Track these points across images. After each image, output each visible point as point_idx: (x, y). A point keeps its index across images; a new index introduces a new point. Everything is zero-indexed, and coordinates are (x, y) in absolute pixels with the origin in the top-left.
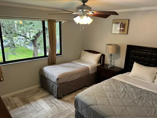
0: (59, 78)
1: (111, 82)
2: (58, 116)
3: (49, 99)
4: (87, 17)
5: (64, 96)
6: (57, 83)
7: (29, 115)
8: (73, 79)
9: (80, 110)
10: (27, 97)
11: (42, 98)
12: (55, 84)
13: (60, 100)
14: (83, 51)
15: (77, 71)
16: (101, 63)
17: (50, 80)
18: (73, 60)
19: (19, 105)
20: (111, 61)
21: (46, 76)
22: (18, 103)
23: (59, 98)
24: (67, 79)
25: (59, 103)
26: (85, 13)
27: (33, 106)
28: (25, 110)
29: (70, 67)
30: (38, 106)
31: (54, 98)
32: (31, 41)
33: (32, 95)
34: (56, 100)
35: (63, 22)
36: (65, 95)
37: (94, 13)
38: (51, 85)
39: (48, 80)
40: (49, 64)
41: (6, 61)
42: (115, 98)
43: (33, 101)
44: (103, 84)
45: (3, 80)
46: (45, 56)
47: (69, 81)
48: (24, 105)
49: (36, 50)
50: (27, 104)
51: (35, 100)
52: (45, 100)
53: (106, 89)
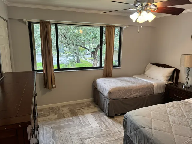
0: (112, 91)
1: (181, 105)
2: (105, 136)
3: (99, 116)
4: (148, 13)
5: (116, 115)
6: (108, 97)
7: (74, 128)
8: (129, 96)
9: (129, 132)
10: (76, 109)
11: (91, 113)
12: (107, 99)
13: (111, 119)
14: (149, 65)
15: (137, 87)
16: (173, 81)
17: (102, 94)
18: (134, 75)
19: (67, 116)
20: (188, 78)
21: (99, 89)
22: (67, 114)
23: (110, 116)
24: (121, 95)
25: (109, 122)
26: (145, 8)
27: (80, 119)
28: (71, 122)
29: (128, 81)
30: (85, 121)
31: (105, 115)
32: (91, 52)
33: (82, 108)
34: (107, 118)
35: (124, 27)
36: (119, 115)
37: (156, 6)
38: (103, 100)
39: (100, 93)
40: (103, 76)
41: (60, 68)
42: (182, 125)
43: (81, 114)
44: (168, 105)
45: (55, 87)
46: (101, 67)
47: (124, 98)
48: (71, 116)
49: (96, 63)
50: (74, 116)
51: (83, 114)
52: (95, 116)
53: (170, 112)
